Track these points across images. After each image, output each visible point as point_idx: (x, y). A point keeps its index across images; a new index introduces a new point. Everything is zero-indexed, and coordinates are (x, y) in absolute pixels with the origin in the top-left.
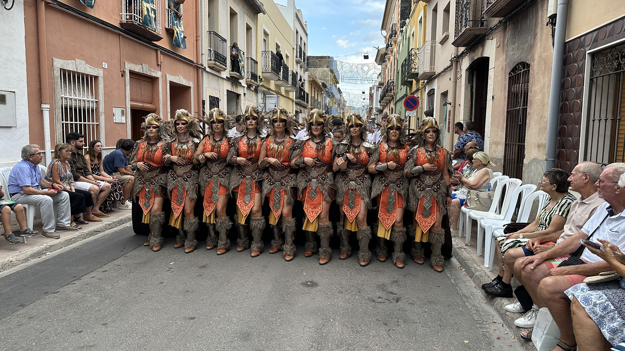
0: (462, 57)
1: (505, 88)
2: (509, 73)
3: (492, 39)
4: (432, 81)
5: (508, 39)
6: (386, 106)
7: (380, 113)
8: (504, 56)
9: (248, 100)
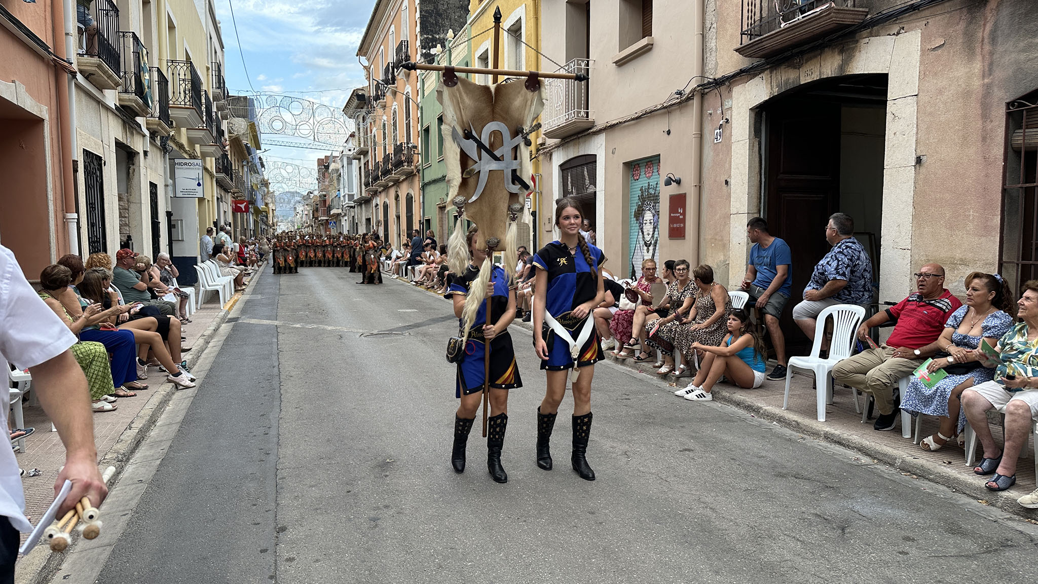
0: (730, 84)
1: (985, 138)
2: (1008, 104)
3: (898, 33)
4: (580, 140)
5: (996, 25)
6: (380, 192)
7: (360, 205)
8: (978, 66)
9: (151, 169)
